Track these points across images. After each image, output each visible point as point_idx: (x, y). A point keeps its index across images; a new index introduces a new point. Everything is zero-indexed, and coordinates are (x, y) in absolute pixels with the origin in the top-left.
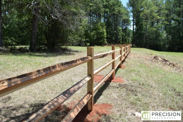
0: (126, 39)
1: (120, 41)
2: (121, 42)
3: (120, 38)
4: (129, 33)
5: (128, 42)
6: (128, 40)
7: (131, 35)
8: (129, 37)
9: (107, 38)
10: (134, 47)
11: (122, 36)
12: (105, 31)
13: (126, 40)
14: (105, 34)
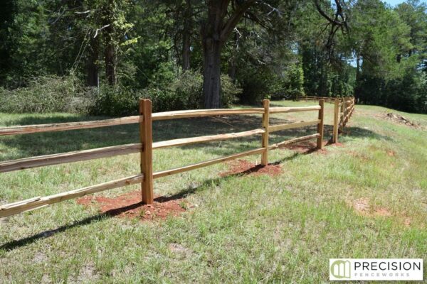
0: (340, 86)
1: (328, 91)
2: (331, 93)
3: (329, 85)
4: (346, 74)
5: (344, 94)
6: (345, 89)
7: (352, 78)
8: (346, 82)
9: (304, 85)
10: (360, 104)
11: (333, 81)
12: (301, 71)
13: (340, 90)
14: (302, 77)
